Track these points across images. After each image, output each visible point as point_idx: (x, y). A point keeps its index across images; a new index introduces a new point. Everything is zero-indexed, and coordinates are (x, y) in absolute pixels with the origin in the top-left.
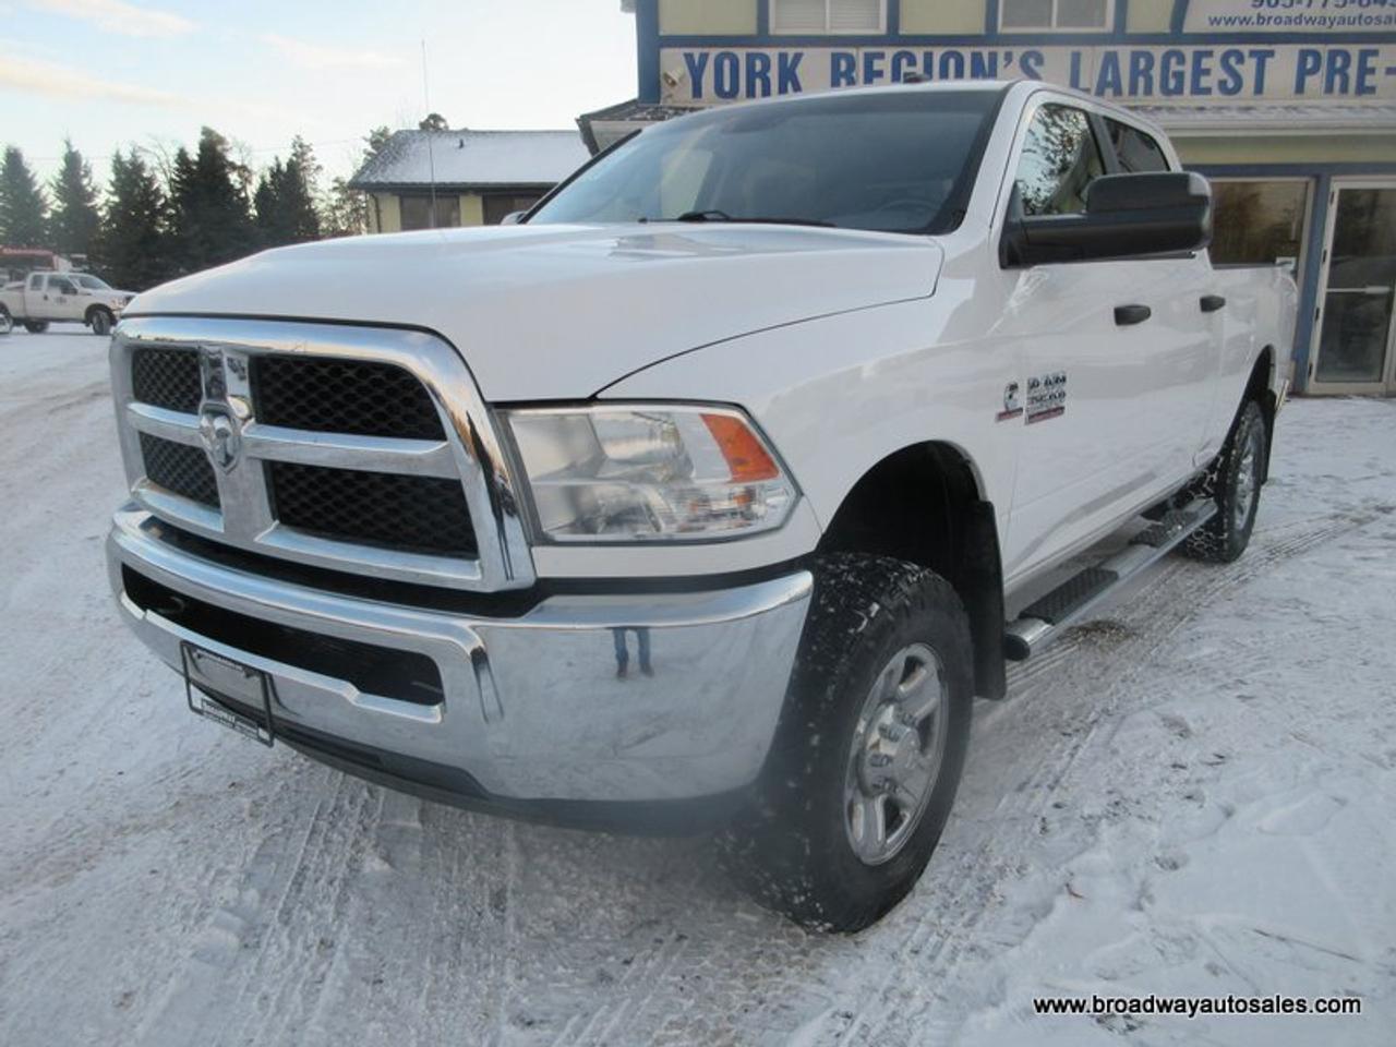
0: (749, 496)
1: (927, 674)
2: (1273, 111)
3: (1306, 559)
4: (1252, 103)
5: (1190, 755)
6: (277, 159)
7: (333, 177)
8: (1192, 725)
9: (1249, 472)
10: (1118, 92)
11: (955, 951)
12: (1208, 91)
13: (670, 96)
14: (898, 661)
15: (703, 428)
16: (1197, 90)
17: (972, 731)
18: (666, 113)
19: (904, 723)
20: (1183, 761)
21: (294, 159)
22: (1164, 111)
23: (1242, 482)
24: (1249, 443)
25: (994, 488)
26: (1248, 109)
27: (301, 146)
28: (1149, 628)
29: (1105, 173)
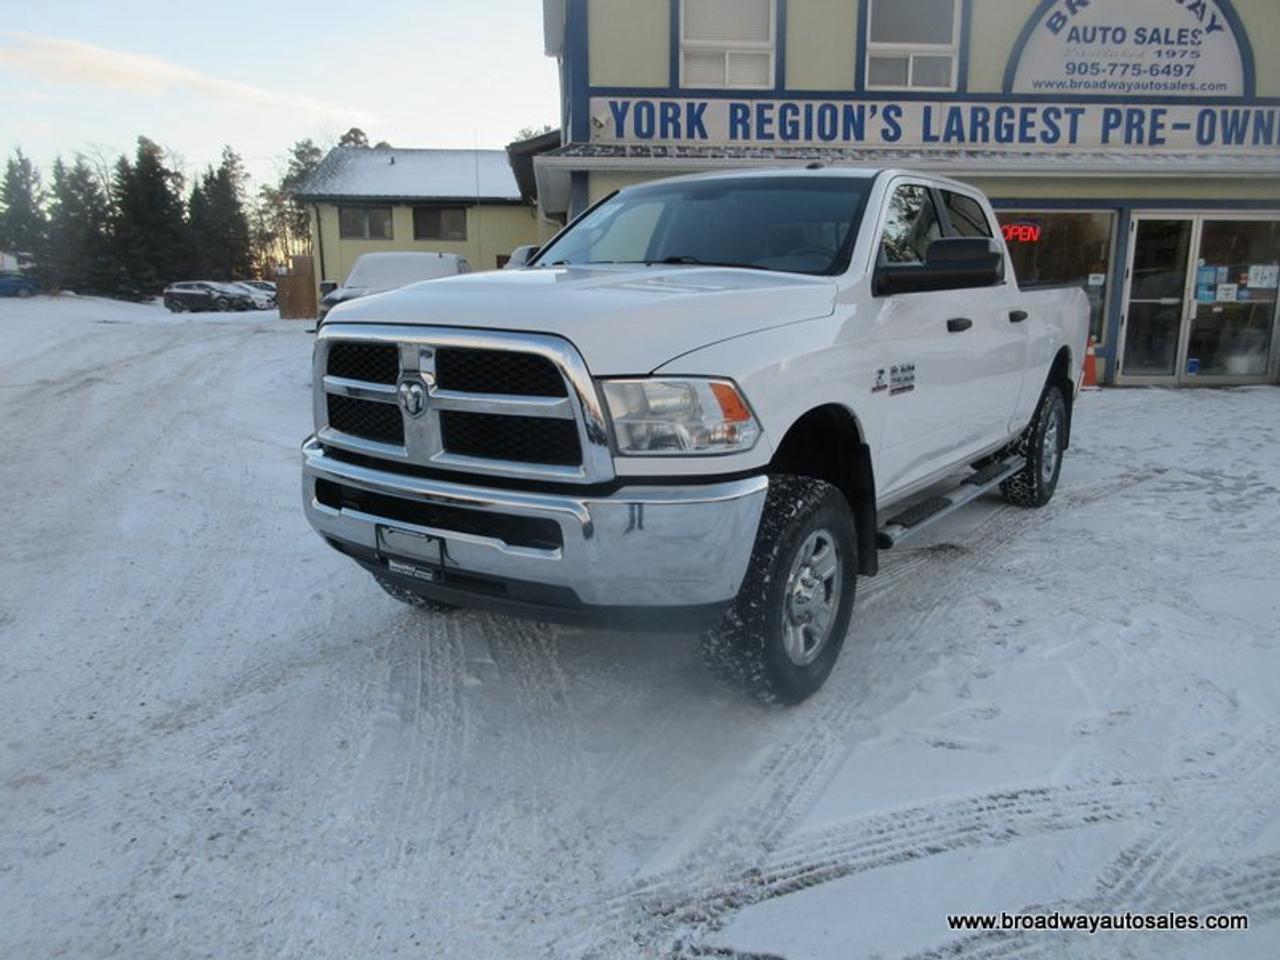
0: (732, 431)
1: (829, 550)
2: (1083, 157)
3: (1095, 505)
4: (1067, 150)
5: (1000, 620)
6: (210, 167)
7: (261, 185)
8: (1003, 604)
9: (1054, 440)
10: (961, 139)
11: (848, 718)
12: (1032, 140)
13: (598, 136)
14: (812, 539)
15: (710, 392)
16: (1024, 138)
17: (854, 608)
18: (595, 150)
19: (816, 578)
20: (996, 624)
21: (225, 167)
22: (998, 156)
23: (1047, 446)
24: (1053, 417)
25: (870, 435)
26: (1065, 155)
27: (231, 156)
28: (978, 549)
29: (942, 236)
